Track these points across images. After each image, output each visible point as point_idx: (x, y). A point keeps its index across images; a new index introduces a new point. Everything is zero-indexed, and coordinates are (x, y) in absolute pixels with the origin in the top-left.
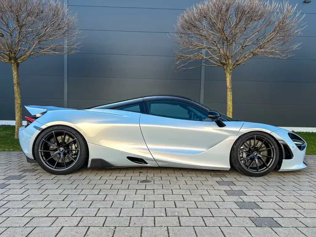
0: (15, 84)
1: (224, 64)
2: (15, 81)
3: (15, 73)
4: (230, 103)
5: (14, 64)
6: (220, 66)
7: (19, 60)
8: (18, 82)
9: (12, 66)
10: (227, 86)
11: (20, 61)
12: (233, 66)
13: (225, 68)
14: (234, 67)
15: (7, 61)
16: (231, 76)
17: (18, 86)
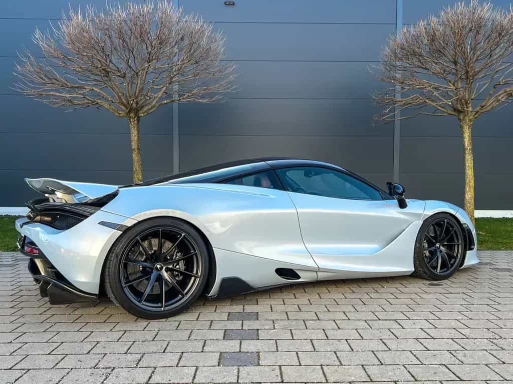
0: (134, 150)
1: (459, 112)
2: (134, 145)
3: (134, 133)
4: (470, 173)
5: (134, 118)
6: (453, 115)
7: (140, 112)
8: (138, 146)
9: (130, 122)
10: (464, 146)
11: (142, 115)
12: (475, 114)
13: (461, 117)
14: (476, 116)
15: (123, 114)
16: (470, 130)
17: (139, 153)
